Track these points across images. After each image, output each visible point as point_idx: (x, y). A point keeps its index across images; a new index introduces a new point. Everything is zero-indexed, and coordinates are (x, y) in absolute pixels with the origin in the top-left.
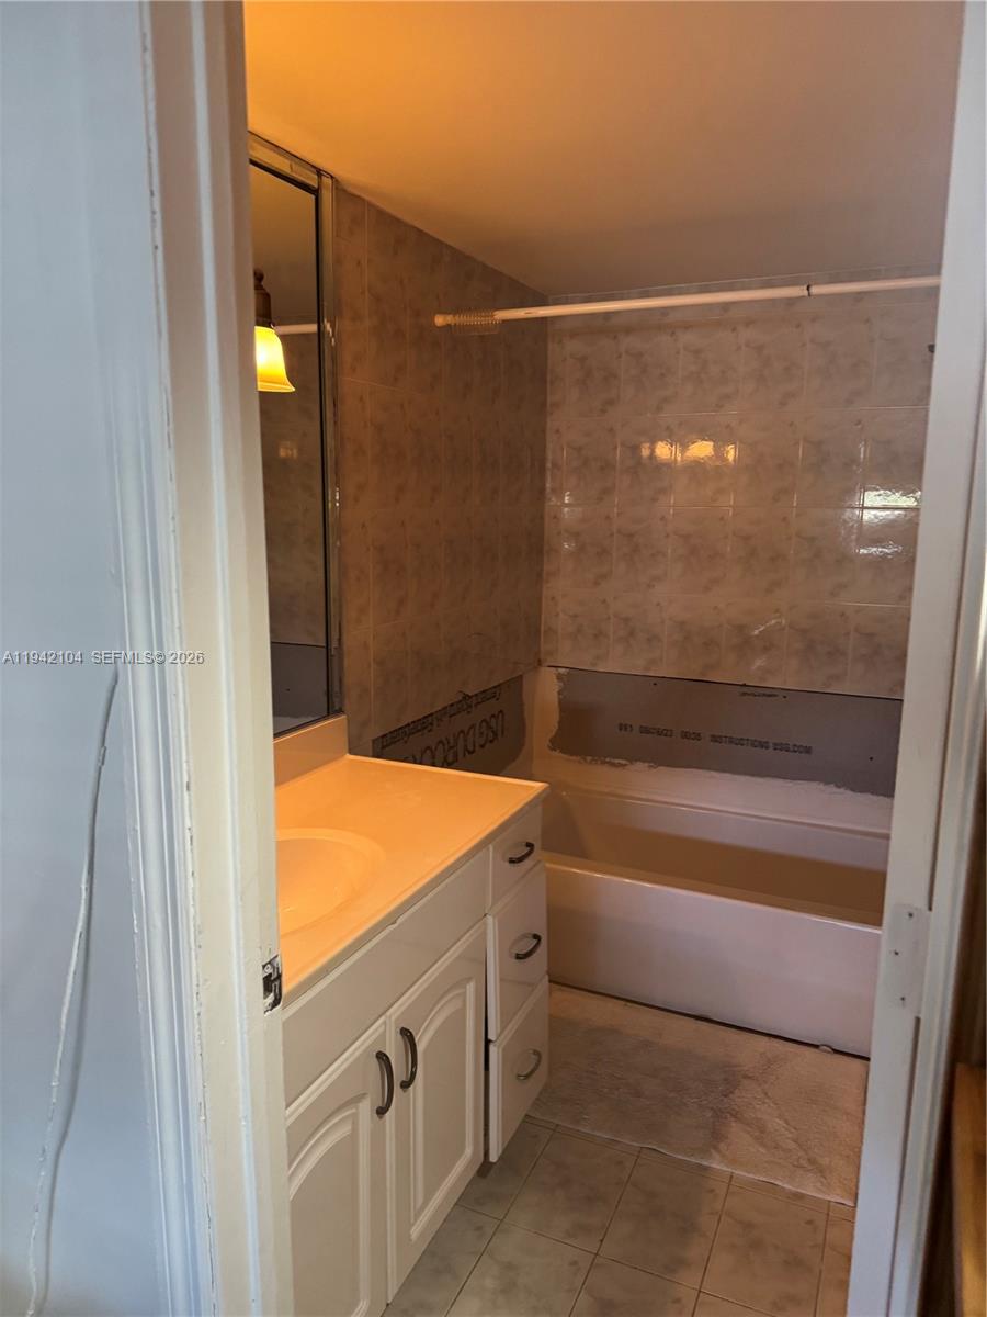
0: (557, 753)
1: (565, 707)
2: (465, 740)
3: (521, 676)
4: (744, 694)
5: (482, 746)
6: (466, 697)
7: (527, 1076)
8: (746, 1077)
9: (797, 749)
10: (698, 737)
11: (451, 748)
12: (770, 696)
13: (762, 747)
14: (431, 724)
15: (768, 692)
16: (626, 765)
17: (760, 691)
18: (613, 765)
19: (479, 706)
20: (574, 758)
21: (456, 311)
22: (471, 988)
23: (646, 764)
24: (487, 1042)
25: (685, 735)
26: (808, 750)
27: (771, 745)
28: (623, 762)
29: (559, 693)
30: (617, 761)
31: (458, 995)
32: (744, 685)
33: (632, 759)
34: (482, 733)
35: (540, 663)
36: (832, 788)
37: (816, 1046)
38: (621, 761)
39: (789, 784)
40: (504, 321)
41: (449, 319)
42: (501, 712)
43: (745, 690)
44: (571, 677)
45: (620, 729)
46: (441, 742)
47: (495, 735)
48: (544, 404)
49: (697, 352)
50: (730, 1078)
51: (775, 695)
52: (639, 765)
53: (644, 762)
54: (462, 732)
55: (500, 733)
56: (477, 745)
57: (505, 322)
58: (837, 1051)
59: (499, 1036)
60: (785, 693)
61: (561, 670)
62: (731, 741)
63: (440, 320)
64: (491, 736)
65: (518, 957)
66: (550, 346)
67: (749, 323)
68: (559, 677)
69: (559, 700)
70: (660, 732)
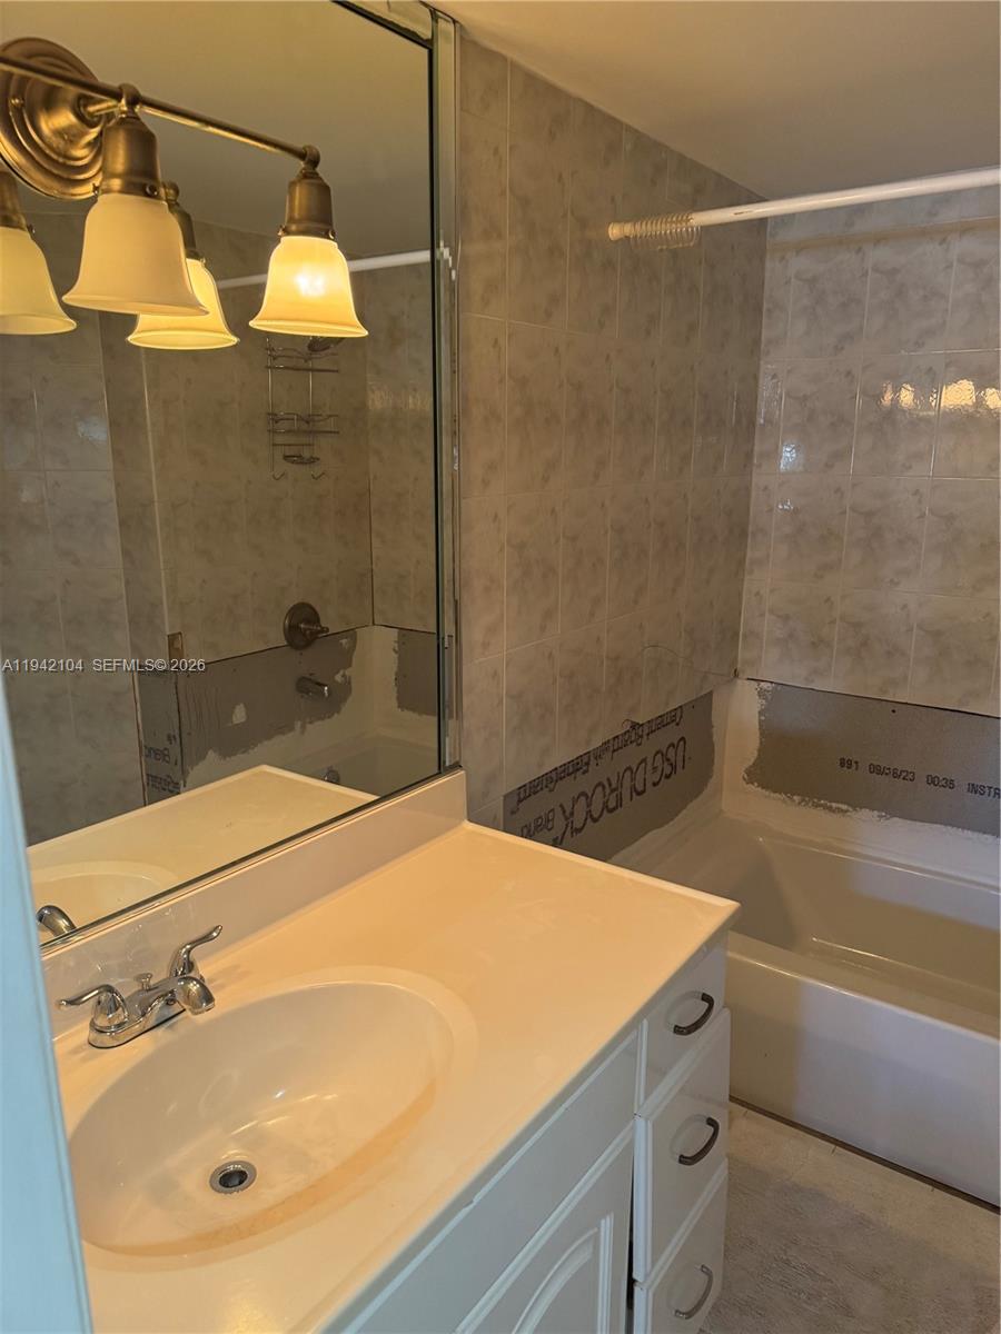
0: (753, 788)
1: (766, 731)
2: (633, 779)
3: (710, 694)
5: (655, 784)
6: (635, 726)
7: (689, 1315)
11: (613, 791)
14: (587, 764)
16: (847, 811)
18: (830, 809)
19: (651, 736)
20: (777, 795)
21: (636, 216)
23: (876, 813)
24: (631, 1282)
25: (932, 781)
28: (844, 807)
29: (761, 713)
30: (834, 805)
33: (857, 805)
34: (655, 768)
35: (736, 674)
38: (840, 806)
41: (628, 229)
42: (683, 739)
44: (777, 695)
45: (842, 765)
46: (600, 784)
47: (674, 767)
48: (757, 341)
52: (865, 813)
53: (873, 809)
54: (629, 768)
55: (680, 764)
56: (649, 785)
57: (707, 229)
61: (764, 685)
63: (615, 231)
64: (668, 770)
65: (684, 1161)
66: (768, 265)
68: (761, 694)
69: (760, 721)
70: (896, 775)
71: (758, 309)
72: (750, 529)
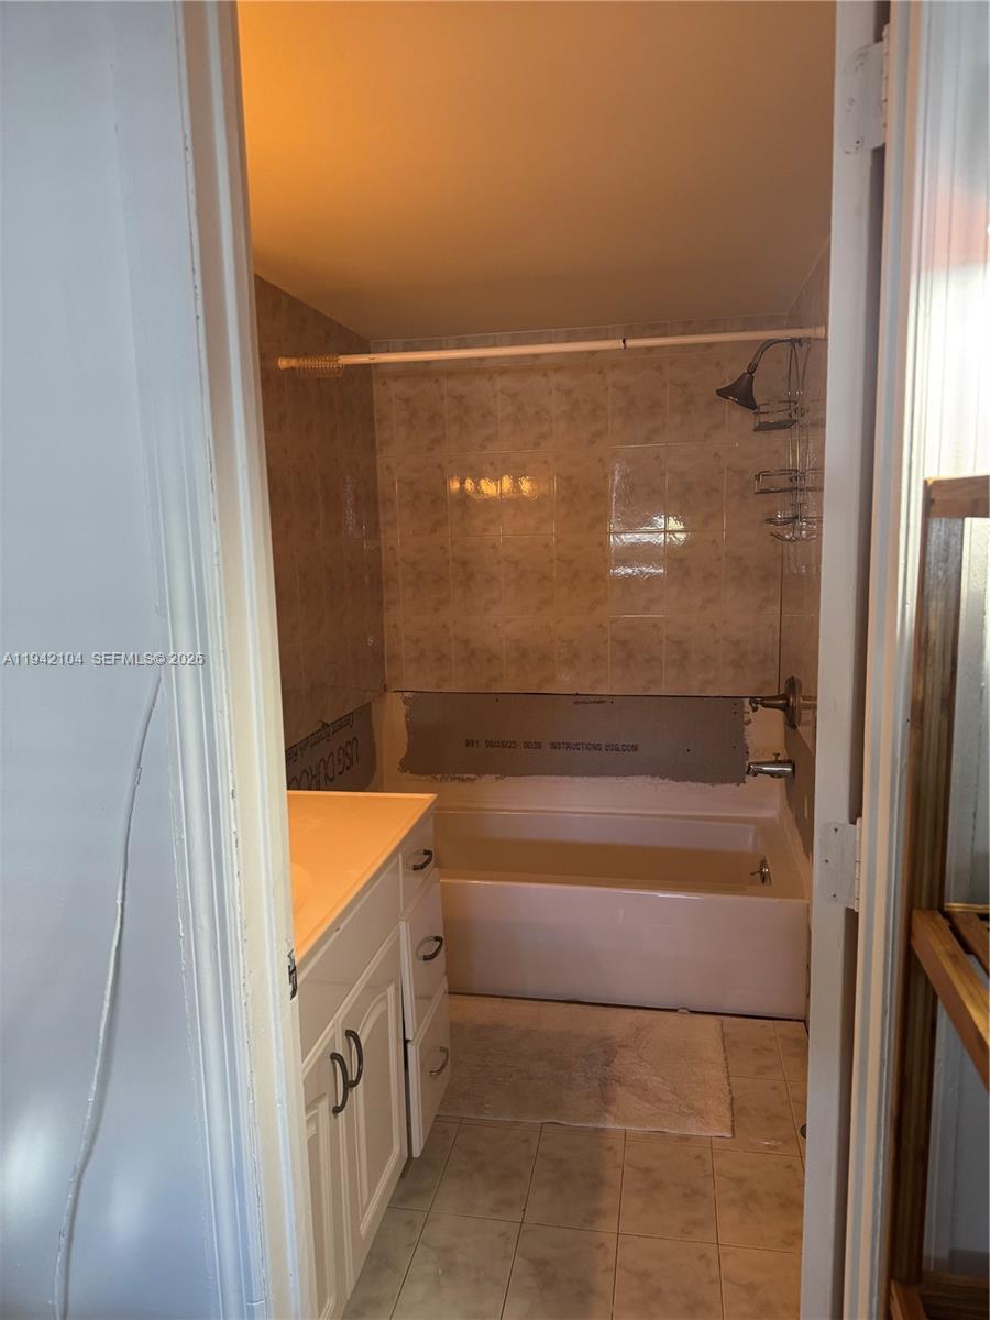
0: (408, 775)
1: (412, 729)
2: (326, 768)
3: (370, 703)
4: (577, 703)
5: (340, 773)
6: (325, 725)
7: (439, 1071)
8: (621, 1046)
9: (626, 748)
10: (539, 746)
11: (314, 777)
12: (598, 702)
13: (596, 749)
14: (296, 754)
15: (598, 699)
16: (474, 779)
17: (592, 699)
18: (463, 780)
19: (335, 734)
20: (423, 778)
21: (296, 355)
22: (391, 990)
23: (493, 776)
24: (406, 1042)
25: (527, 745)
26: (635, 748)
27: (603, 747)
28: (472, 776)
29: (406, 716)
30: (465, 776)
31: (381, 999)
32: (577, 695)
33: (480, 773)
34: (339, 761)
35: (385, 689)
36: (658, 780)
37: (675, 1010)
38: (469, 776)
40: (347, 365)
41: (293, 363)
42: (355, 738)
43: (579, 699)
44: (417, 700)
45: (467, 745)
46: (305, 771)
47: (351, 760)
48: (373, 442)
49: (514, 396)
50: (608, 1050)
51: (603, 702)
52: (488, 779)
53: (492, 774)
54: (323, 760)
55: (355, 758)
56: (337, 773)
59: (415, 1035)
60: (612, 699)
61: (407, 694)
62: (568, 746)
63: (283, 363)
64: (348, 763)
65: (426, 958)
66: (374, 386)
67: (558, 369)
68: (405, 701)
69: (407, 722)
70: (504, 745)
71: (371, 419)
72: (384, 578)
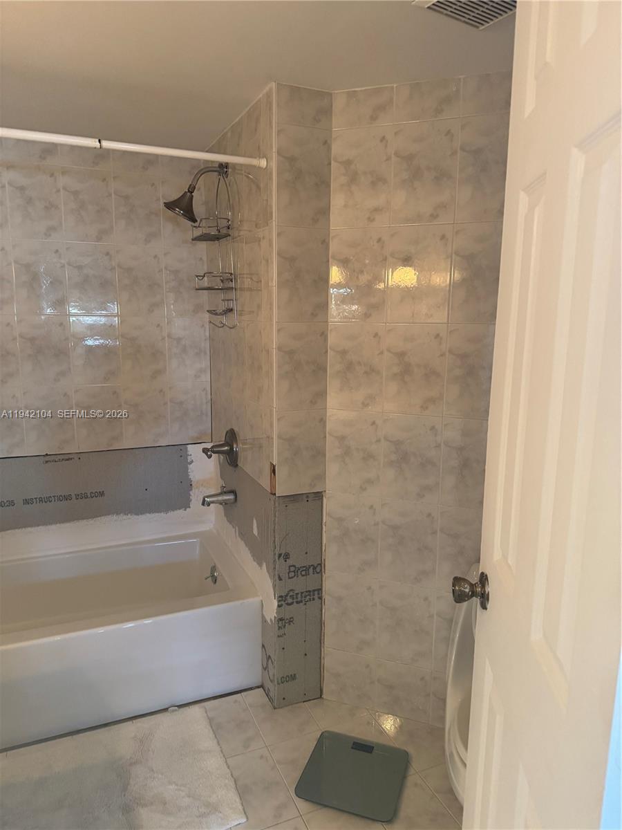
4: (47, 462)
9: (94, 495)
10: (11, 503)
12: (67, 460)
13: (66, 499)
15: (67, 457)
17: (59, 457)
26: (102, 494)
27: (74, 497)
32: (47, 455)
36: (122, 516)
39: (91, 521)
43: (47, 458)
51: (71, 459)
58: (180, 706)
60: (79, 456)
62: (41, 500)
